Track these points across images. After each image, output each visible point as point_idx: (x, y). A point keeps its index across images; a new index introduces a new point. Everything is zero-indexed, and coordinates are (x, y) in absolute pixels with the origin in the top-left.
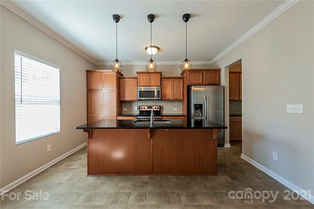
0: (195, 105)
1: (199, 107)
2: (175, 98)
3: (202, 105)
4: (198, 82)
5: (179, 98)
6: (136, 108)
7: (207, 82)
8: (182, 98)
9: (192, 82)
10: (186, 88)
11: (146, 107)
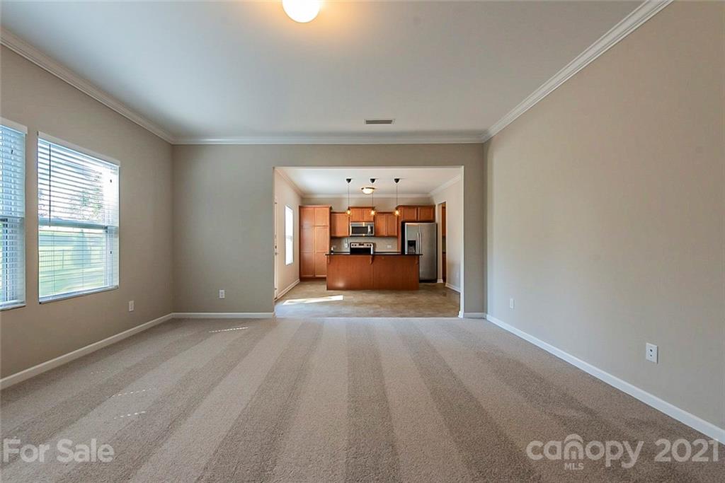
0: (409, 242)
1: (412, 244)
2: (390, 234)
3: (415, 241)
4: (413, 219)
5: (393, 234)
6: (346, 245)
7: (423, 219)
8: (396, 234)
9: (406, 218)
10: (400, 225)
11: (358, 244)
